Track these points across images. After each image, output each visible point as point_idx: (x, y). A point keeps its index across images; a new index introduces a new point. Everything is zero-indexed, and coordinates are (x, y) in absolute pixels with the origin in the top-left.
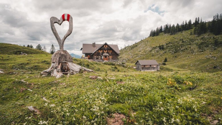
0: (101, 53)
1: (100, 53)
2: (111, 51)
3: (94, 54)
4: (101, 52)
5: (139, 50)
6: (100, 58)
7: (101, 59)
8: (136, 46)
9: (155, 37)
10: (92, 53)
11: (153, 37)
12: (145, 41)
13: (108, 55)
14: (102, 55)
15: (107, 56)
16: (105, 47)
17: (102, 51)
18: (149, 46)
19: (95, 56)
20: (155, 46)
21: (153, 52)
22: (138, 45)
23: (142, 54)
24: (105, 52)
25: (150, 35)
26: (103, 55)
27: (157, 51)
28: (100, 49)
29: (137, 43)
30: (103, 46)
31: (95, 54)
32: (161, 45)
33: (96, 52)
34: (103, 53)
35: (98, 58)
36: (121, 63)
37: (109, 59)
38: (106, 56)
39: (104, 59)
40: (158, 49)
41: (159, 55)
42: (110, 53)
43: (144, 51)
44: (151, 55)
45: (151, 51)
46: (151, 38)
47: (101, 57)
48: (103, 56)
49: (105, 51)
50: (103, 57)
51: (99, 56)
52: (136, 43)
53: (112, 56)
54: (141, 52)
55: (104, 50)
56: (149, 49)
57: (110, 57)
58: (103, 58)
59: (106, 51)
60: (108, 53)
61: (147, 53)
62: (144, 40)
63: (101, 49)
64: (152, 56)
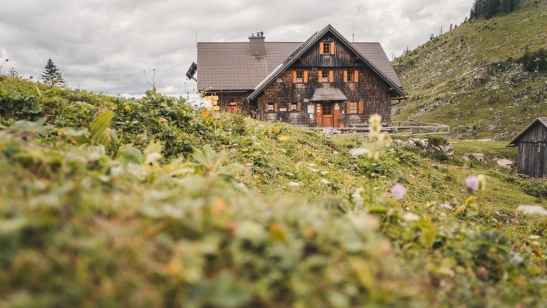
0: (299, 86)
1: (294, 86)
2: (356, 73)
3: (262, 93)
4: (299, 82)
5: (424, 82)
6: (295, 115)
7: (304, 120)
8: (412, 63)
9: (500, 20)
10: (251, 91)
11: (488, 22)
12: (451, 38)
13: (343, 97)
14: (306, 100)
15: (333, 102)
16: (321, 52)
17: (306, 73)
18: (471, 59)
19: (270, 107)
20: (504, 60)
21: (494, 86)
22: (417, 59)
23: (440, 95)
24: (321, 80)
25: (475, 14)
26: (316, 97)
27: (513, 80)
28: (297, 65)
29: (415, 52)
30: (315, 46)
31: (270, 93)
32: (534, 49)
33: (272, 83)
34: (313, 85)
35: (288, 112)
36: (423, 142)
37: (346, 119)
38: (327, 105)
39: (319, 120)
40: (517, 71)
41: (526, 97)
42: (351, 86)
43: (448, 85)
44: (487, 99)
45: (483, 81)
46: (480, 23)
47: (304, 107)
48: (315, 103)
49: (325, 75)
50: (311, 109)
51: (293, 107)
52: (408, 53)
53: (361, 103)
54: (433, 91)
55: (319, 68)
56: (470, 72)
57: (352, 108)
58: (315, 114)
59: (331, 73)
60: (338, 84)
61: (463, 91)
62: (446, 36)
63: (304, 62)
64: (491, 103)
